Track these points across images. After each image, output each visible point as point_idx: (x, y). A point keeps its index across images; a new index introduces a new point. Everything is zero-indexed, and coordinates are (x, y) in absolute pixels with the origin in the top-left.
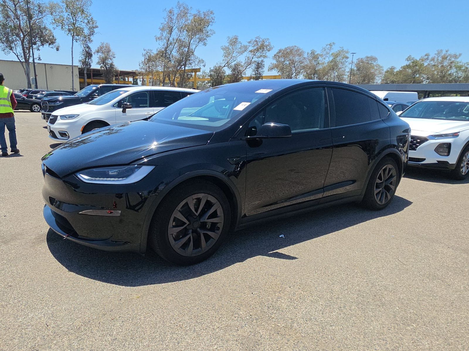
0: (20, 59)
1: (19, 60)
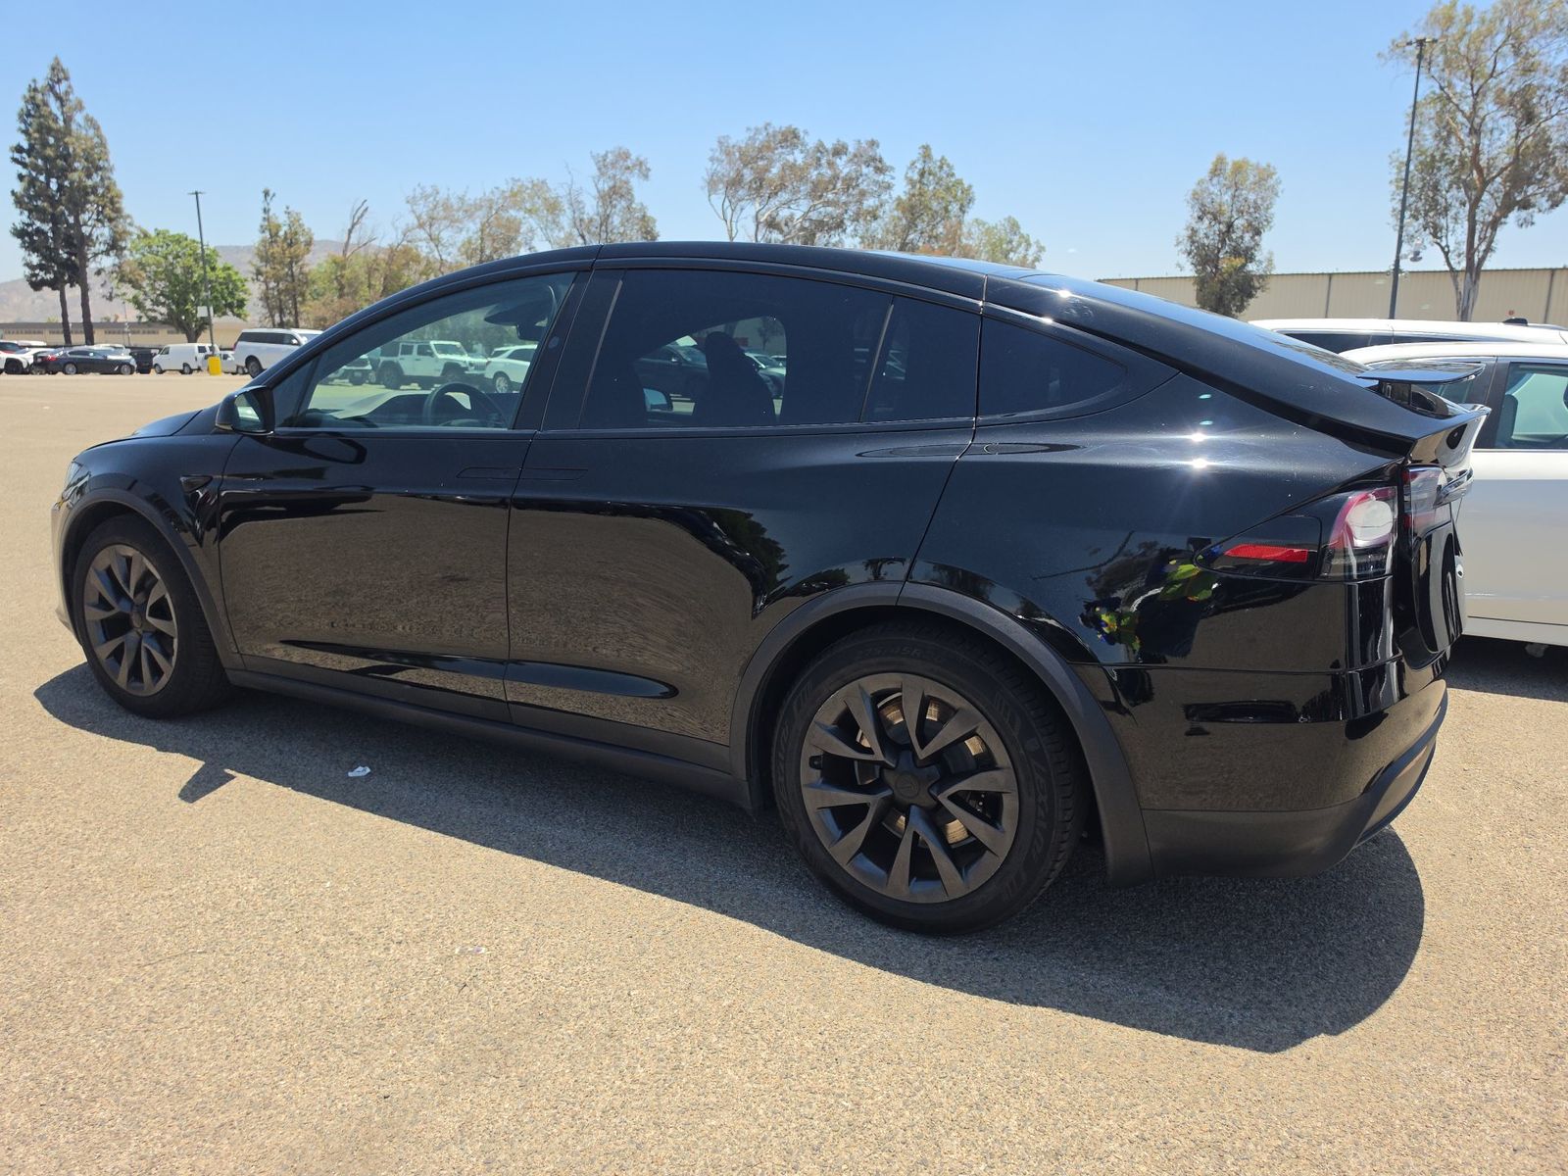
0: (1452, 262)
1: (1449, 264)
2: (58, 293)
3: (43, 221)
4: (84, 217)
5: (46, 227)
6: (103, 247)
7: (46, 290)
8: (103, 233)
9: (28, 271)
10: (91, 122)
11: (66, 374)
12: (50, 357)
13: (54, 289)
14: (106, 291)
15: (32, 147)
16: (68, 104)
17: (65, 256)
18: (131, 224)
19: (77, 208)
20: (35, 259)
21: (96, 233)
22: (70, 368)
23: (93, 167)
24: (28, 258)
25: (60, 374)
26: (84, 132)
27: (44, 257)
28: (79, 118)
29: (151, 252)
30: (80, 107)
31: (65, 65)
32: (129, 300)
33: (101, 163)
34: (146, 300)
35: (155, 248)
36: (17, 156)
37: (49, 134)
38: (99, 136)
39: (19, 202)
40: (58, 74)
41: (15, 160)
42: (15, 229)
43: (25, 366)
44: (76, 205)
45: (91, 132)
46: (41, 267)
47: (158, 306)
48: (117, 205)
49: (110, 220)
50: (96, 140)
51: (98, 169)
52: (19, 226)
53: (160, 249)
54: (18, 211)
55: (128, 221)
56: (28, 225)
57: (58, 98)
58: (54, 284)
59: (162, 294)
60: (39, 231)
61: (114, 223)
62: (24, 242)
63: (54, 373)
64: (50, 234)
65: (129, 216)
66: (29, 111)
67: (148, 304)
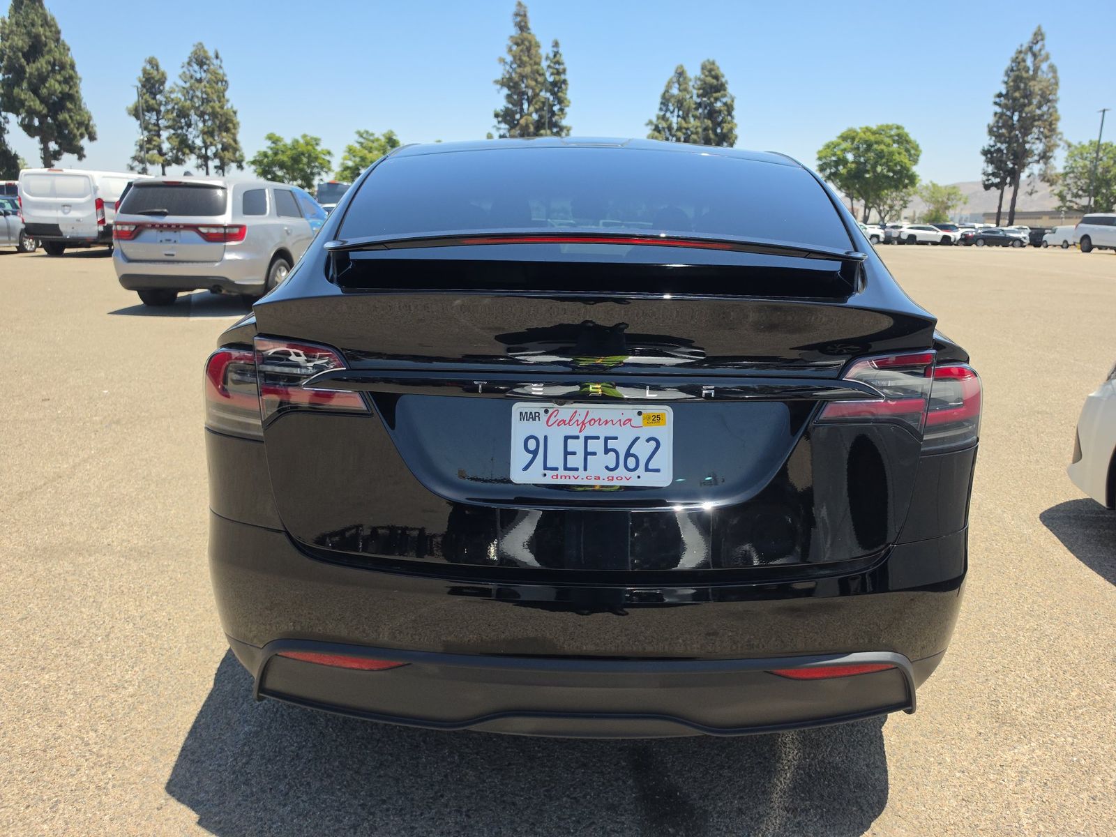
2: (1000, 191)
3: (1002, 143)
4: (1029, 138)
5: (1003, 147)
6: (1036, 158)
7: (993, 189)
8: (1038, 147)
9: (985, 178)
10: (1053, 68)
11: (977, 246)
12: (970, 234)
13: (998, 189)
14: (1029, 189)
15: (1007, 94)
16: (1039, 58)
17: (1011, 166)
18: (1060, 139)
19: (1026, 131)
20: (990, 169)
21: (1034, 147)
22: (981, 242)
23: (1046, 99)
24: (986, 169)
25: (974, 246)
26: (1045, 76)
27: (996, 168)
28: (1044, 66)
29: (1082, 158)
30: (1047, 58)
31: (1044, 30)
32: (1055, 195)
33: (1051, 97)
34: (1068, 194)
35: (1085, 155)
36: (997, 100)
37: (1021, 82)
38: (1055, 77)
39: (991, 132)
40: (1038, 36)
41: (996, 103)
42: (983, 150)
43: (952, 240)
44: (1025, 129)
45: (1050, 75)
46: (994, 174)
47: (1076, 198)
48: (1053, 126)
49: (1046, 137)
50: (1053, 81)
51: (1049, 101)
52: (986, 148)
53: (1089, 155)
54: (989, 137)
55: (1059, 136)
56: (992, 146)
57: (1035, 55)
58: (1000, 186)
59: (1082, 189)
60: (999, 150)
61: (1048, 139)
62: (987, 158)
63: (970, 245)
64: (1005, 151)
65: (1061, 133)
66: (1012, 67)
67: (1069, 197)
